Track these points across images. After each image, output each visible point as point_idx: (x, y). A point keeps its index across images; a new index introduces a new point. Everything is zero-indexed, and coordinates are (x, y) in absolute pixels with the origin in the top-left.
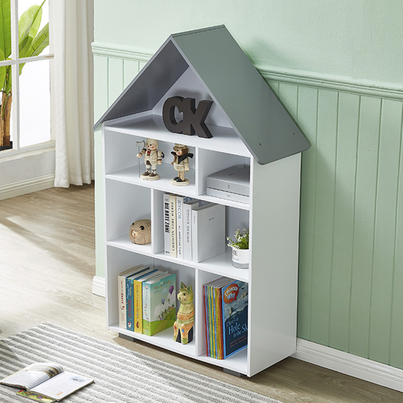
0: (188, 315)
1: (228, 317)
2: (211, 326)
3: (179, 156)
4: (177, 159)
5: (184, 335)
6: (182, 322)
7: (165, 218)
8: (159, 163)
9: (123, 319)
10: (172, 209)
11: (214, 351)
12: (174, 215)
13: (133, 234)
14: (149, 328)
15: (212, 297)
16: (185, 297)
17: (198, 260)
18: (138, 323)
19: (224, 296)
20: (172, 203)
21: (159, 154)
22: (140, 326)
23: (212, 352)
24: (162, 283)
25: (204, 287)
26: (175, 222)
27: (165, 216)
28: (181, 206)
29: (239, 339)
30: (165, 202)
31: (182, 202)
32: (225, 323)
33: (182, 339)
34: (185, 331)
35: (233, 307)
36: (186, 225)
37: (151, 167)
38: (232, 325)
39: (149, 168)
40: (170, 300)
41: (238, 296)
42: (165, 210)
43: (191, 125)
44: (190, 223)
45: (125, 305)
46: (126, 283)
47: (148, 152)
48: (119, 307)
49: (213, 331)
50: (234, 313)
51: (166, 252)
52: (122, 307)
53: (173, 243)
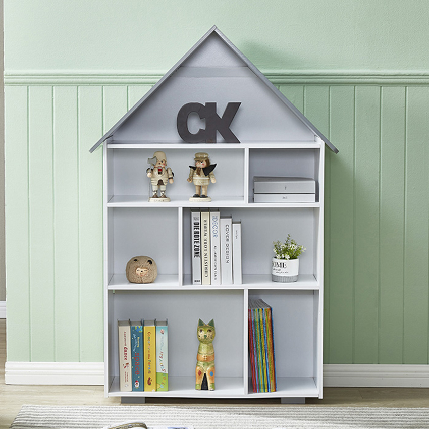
2: (260, 356)
3: (203, 168)
4: (202, 171)
5: (213, 379)
7: (193, 241)
8: (171, 181)
9: (126, 380)
10: (205, 227)
11: (266, 383)
12: (208, 234)
13: (139, 272)
14: (166, 381)
15: (261, 320)
16: (211, 334)
18: (149, 378)
20: (205, 221)
21: (170, 173)
22: (153, 382)
23: (262, 386)
25: (250, 311)
26: (208, 243)
27: (193, 238)
28: (218, 221)
30: (193, 221)
31: (218, 217)
33: (209, 385)
36: (224, 242)
37: (159, 188)
42: (193, 231)
44: (230, 240)
45: (129, 360)
46: (132, 333)
47: (159, 170)
48: (121, 365)
49: (264, 361)
51: (195, 281)
52: (125, 365)
53: (207, 268)
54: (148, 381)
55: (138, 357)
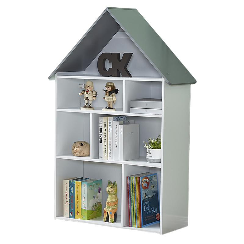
0: (114, 202)
1: (144, 198)
2: (132, 205)
3: (109, 91)
4: (108, 93)
5: (111, 216)
6: (110, 208)
7: (99, 133)
8: (94, 98)
9: (67, 211)
10: (105, 126)
11: (135, 222)
12: (107, 130)
13: (75, 150)
14: (86, 214)
15: (133, 183)
16: (112, 189)
17: (124, 159)
18: (78, 211)
19: (142, 183)
20: (105, 122)
21: (94, 93)
22: (79, 214)
23: (133, 224)
24: (94, 184)
25: (127, 177)
26: (107, 135)
27: (99, 132)
28: (111, 123)
29: (150, 216)
30: (99, 122)
31: (112, 121)
32: (142, 202)
33: (110, 219)
34: (112, 213)
35: (146, 192)
36: (115, 135)
37: (88, 102)
38: (146, 205)
39: (87, 103)
40: (99, 197)
41: (149, 186)
42: (99, 128)
43: (118, 70)
44: (118, 134)
45: (68, 200)
46: (70, 184)
47: (87, 91)
48: (64, 202)
49: (134, 208)
50: (147, 197)
51: (100, 157)
52: (66, 202)
53: (105, 150)
54: (77, 213)
55: (72, 198)
